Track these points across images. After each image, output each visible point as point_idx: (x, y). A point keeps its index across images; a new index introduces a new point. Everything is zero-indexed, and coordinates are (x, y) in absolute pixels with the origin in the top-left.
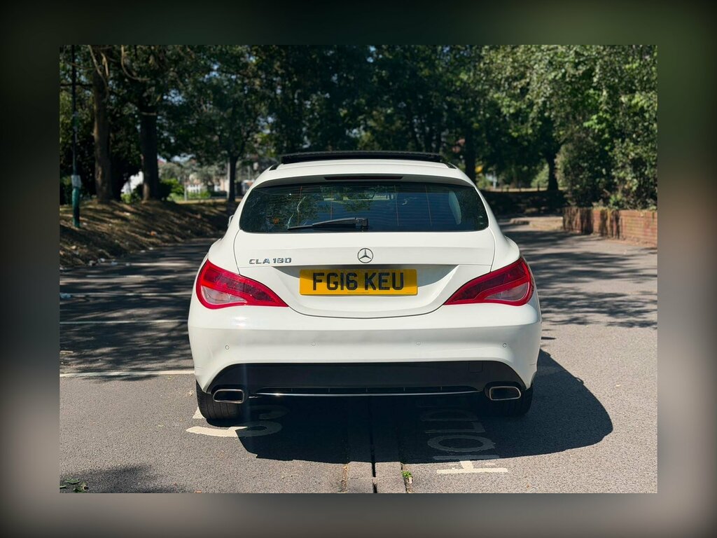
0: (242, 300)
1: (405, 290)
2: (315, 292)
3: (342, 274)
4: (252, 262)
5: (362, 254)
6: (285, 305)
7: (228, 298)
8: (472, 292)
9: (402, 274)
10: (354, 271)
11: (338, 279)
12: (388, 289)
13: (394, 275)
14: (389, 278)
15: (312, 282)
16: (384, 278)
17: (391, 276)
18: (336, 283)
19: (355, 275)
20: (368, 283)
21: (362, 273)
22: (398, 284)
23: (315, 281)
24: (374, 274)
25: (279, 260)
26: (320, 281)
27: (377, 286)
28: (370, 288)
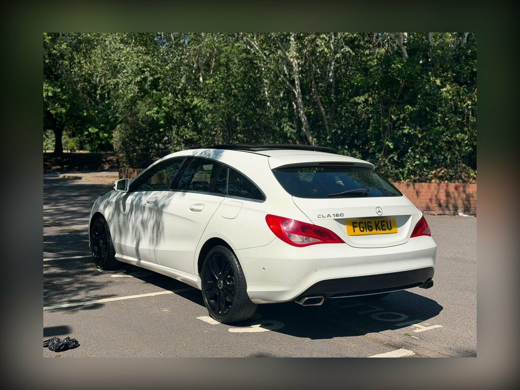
0: (319, 241)
1: (393, 230)
2: (354, 234)
3: (365, 223)
4: (319, 216)
5: (378, 210)
6: (344, 242)
7: (311, 240)
9: (390, 221)
10: (370, 220)
11: (364, 225)
12: (385, 230)
13: (387, 221)
14: (385, 223)
15: (352, 227)
16: (383, 223)
18: (363, 228)
19: (371, 223)
20: (377, 228)
21: (373, 221)
22: (389, 228)
23: (354, 227)
24: (379, 222)
25: (337, 215)
26: (356, 227)
27: (381, 228)
28: (378, 231)
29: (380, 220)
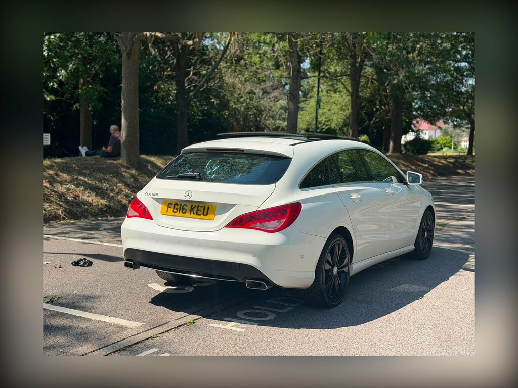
0: (137, 214)
1: (208, 217)
2: (168, 213)
3: (181, 205)
4: (146, 194)
5: (187, 194)
6: (152, 219)
8: (241, 222)
9: (208, 207)
10: (186, 203)
11: (178, 207)
12: (200, 215)
13: (205, 207)
14: (202, 209)
15: (167, 207)
17: (203, 208)
18: (177, 209)
19: (187, 206)
20: (192, 211)
21: (189, 205)
22: (205, 213)
24: (195, 206)
25: (154, 194)
26: (170, 207)
27: (195, 213)
28: (192, 214)
29: (197, 204)
